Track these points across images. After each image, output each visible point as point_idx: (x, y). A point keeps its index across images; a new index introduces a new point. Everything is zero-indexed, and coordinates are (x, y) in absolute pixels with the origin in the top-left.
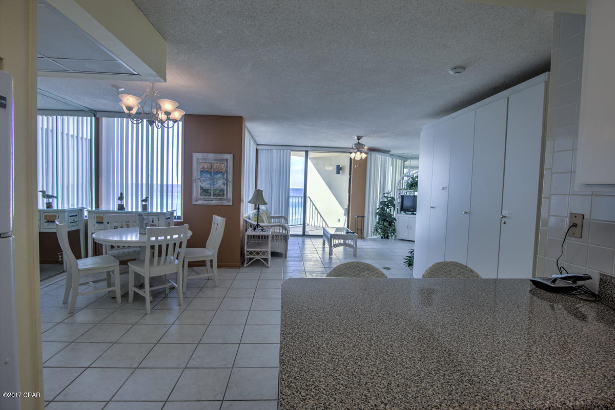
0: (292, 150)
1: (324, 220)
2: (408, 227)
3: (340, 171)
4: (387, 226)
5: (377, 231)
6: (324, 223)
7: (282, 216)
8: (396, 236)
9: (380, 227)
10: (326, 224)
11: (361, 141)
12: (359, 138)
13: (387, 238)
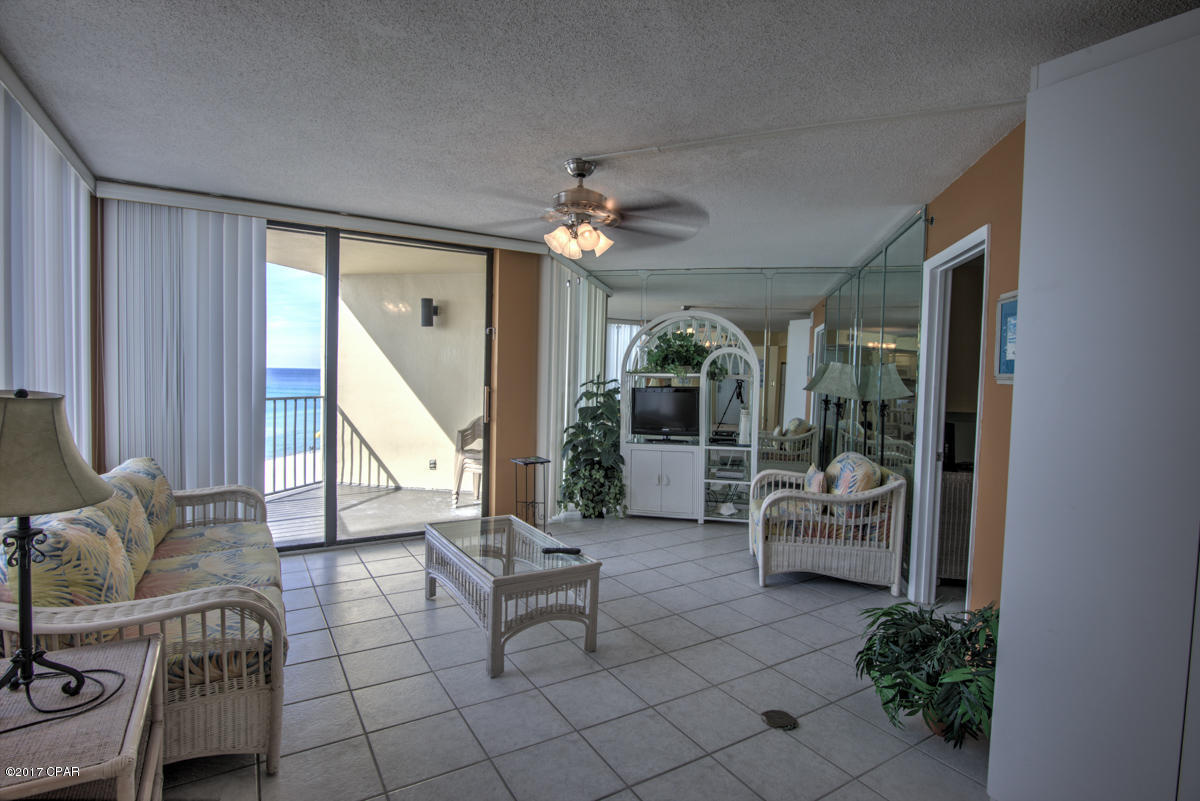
0: (271, 222)
1: (381, 464)
2: (660, 479)
3: (435, 318)
4: (602, 480)
5: (571, 498)
6: (383, 475)
7: (233, 493)
8: (625, 507)
9: (581, 484)
10: (390, 476)
11: (588, 183)
12: (583, 170)
13: (600, 516)
